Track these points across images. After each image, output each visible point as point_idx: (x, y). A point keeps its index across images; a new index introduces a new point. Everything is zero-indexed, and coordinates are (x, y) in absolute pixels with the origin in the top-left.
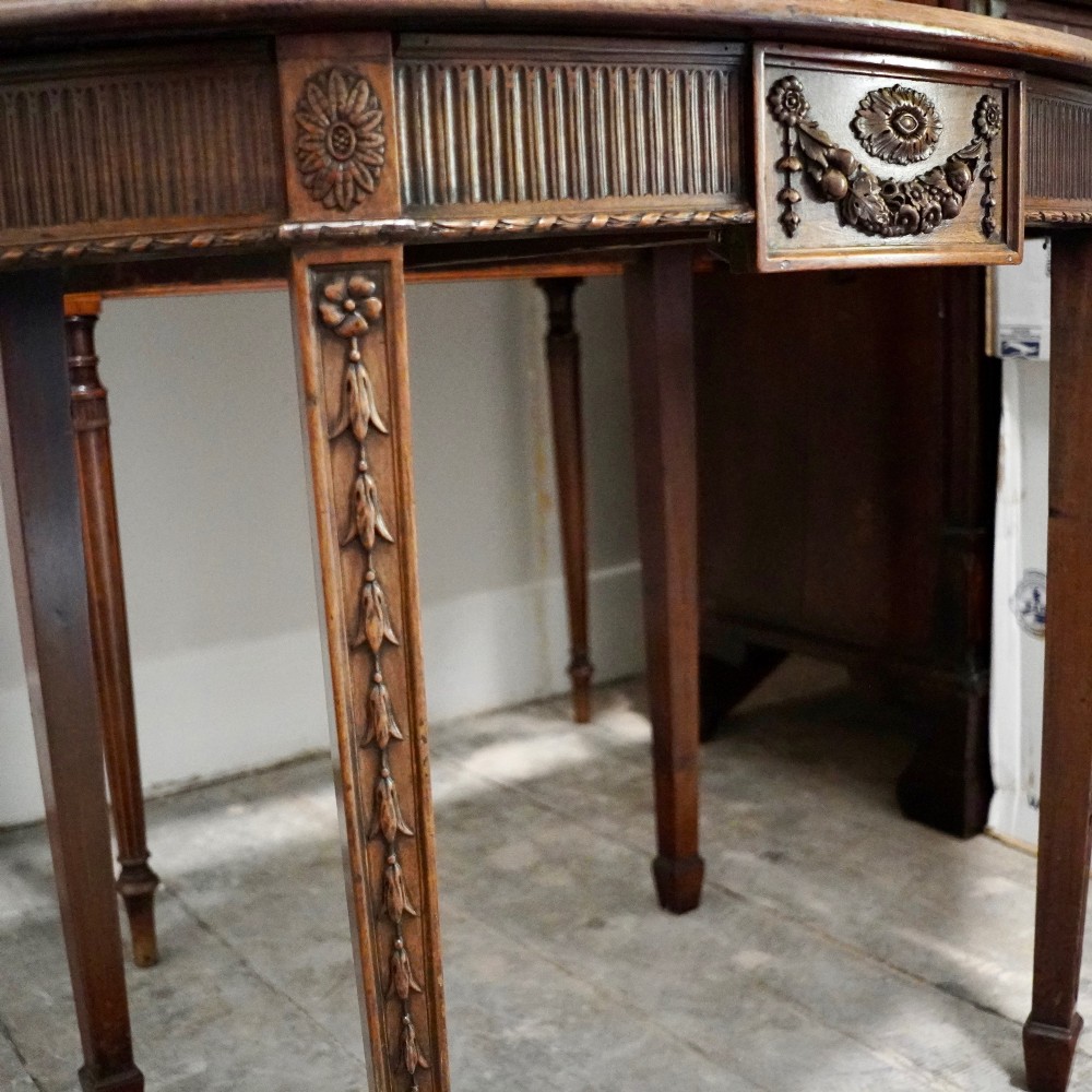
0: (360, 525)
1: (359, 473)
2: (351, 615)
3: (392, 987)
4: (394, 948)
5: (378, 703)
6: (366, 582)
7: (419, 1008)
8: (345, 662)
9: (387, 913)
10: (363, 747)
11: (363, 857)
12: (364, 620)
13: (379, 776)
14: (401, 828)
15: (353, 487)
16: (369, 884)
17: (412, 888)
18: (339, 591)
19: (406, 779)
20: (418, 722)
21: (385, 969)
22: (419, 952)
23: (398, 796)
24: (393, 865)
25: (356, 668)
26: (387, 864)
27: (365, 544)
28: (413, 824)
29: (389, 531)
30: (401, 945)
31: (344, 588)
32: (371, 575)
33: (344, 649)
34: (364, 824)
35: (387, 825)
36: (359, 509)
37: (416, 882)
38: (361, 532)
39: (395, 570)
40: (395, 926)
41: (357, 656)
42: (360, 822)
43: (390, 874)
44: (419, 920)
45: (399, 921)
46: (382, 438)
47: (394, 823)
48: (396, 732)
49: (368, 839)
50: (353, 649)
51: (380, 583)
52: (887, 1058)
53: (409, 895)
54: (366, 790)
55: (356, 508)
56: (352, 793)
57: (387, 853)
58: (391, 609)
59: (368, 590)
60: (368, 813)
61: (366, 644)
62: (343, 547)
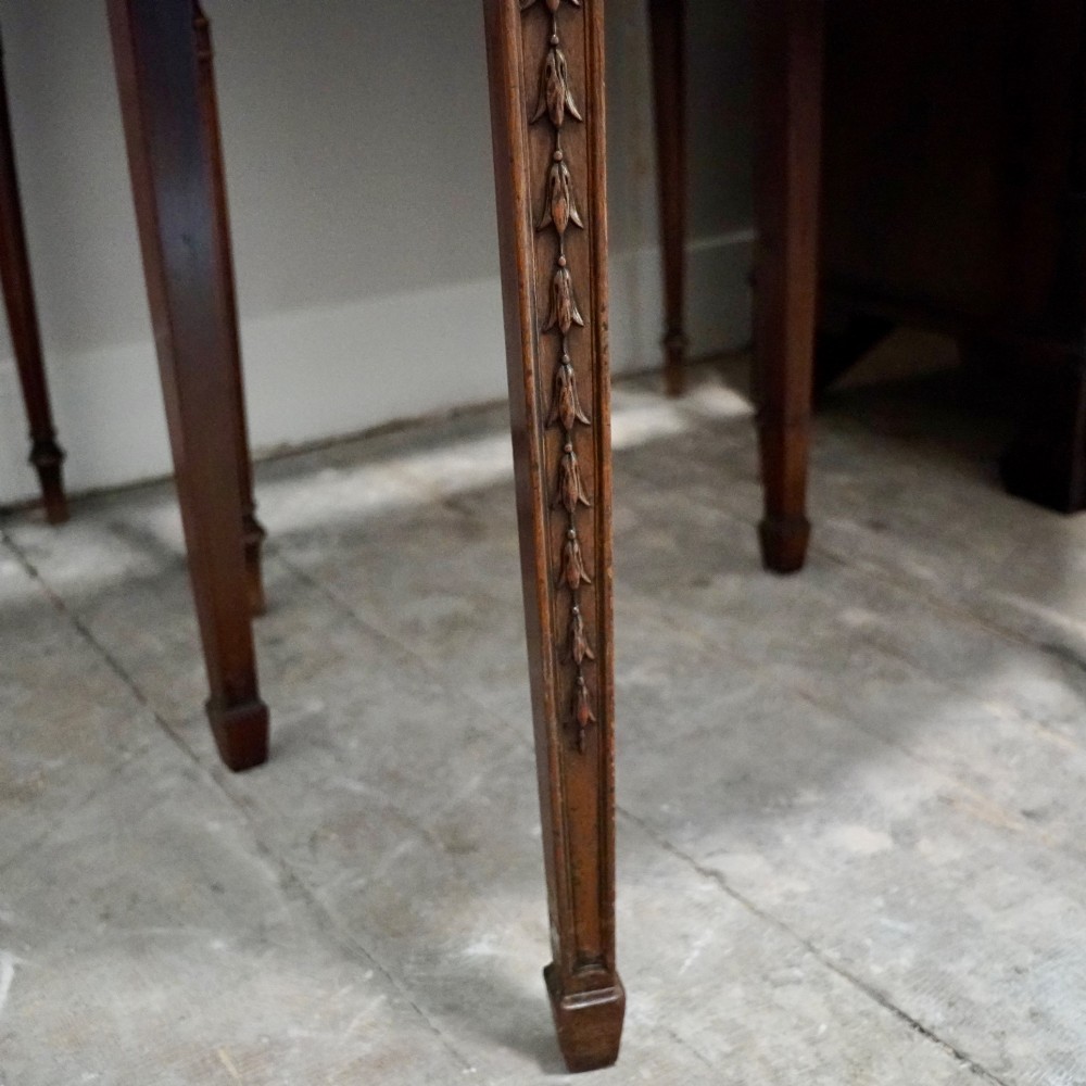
0: (550, 101)
1: (551, 46)
2: (538, 196)
3: (564, 577)
4: (567, 538)
5: (561, 286)
6: (553, 161)
7: (588, 599)
8: (531, 244)
9: (561, 502)
10: (544, 332)
11: (541, 445)
12: (550, 201)
13: (560, 362)
14: (578, 415)
15: (544, 61)
16: (545, 472)
17: (587, 478)
18: (526, 170)
19: (586, 367)
20: (600, 308)
21: (556, 558)
22: (591, 543)
23: (577, 384)
24: (570, 454)
25: (541, 251)
26: (563, 452)
27: (555, 122)
28: (590, 412)
29: (578, 110)
30: (574, 536)
31: (531, 168)
32: (560, 154)
33: (529, 230)
34: (543, 412)
35: (565, 412)
36: (550, 85)
37: (591, 473)
38: (551, 108)
39: (583, 151)
40: (569, 514)
41: (542, 239)
42: (539, 408)
43: (565, 462)
44: (592, 511)
45: (573, 509)
46: (575, 11)
47: (572, 410)
48: (577, 317)
49: (546, 427)
50: (538, 231)
51: (567, 163)
52: (995, 709)
53: (583, 485)
54: (546, 377)
55: (546, 84)
56: (532, 379)
57: (564, 442)
58: (577, 191)
59: (555, 170)
60: (546, 399)
61: (552, 227)
62: (531, 124)
